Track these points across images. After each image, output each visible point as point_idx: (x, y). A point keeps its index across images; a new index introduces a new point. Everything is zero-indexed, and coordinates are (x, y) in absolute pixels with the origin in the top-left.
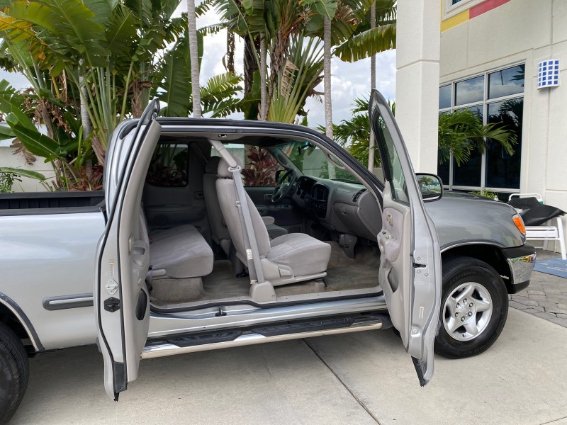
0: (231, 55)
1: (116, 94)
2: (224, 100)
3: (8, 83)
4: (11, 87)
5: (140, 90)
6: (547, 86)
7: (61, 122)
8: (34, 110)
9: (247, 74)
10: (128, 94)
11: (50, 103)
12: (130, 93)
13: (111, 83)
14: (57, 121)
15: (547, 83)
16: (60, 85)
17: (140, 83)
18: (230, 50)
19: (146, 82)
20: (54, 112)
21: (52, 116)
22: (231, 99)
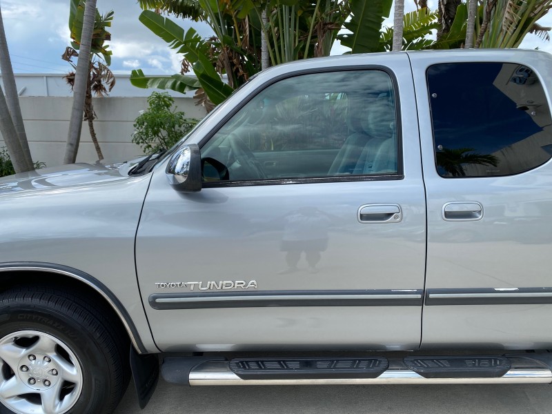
1: (299, 38)
2: (415, 41)
3: (195, 32)
4: (197, 35)
5: (324, 32)
7: (242, 72)
8: (216, 59)
9: (443, 10)
10: (312, 38)
11: (231, 51)
12: (314, 37)
13: (295, 27)
14: (237, 70)
16: (242, 32)
17: (325, 24)
19: (331, 24)
20: (235, 61)
21: (233, 65)
22: (422, 41)
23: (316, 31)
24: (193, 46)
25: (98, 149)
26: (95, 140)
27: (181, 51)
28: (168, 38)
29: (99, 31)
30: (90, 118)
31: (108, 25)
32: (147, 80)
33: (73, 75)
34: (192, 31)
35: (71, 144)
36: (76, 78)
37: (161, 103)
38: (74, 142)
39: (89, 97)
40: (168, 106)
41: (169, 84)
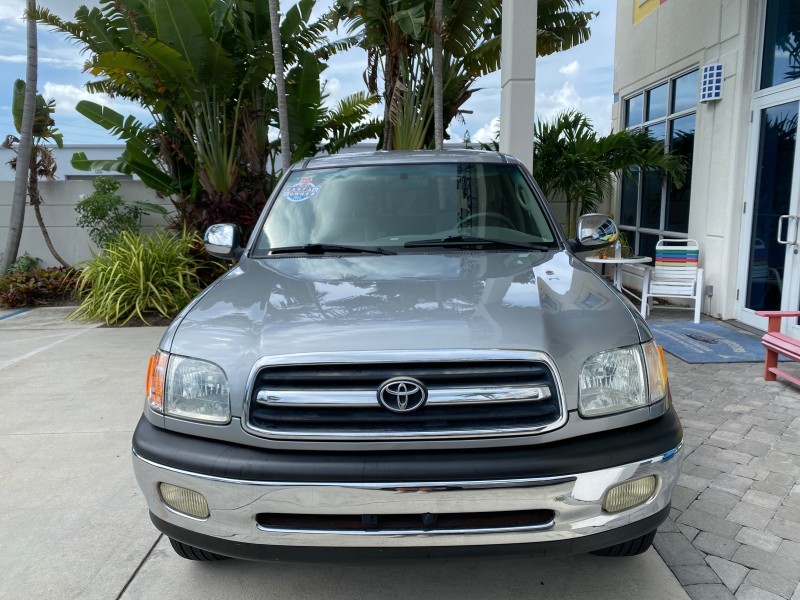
0: (374, 69)
1: (226, 126)
3: (135, 119)
4: (137, 122)
5: (253, 119)
6: (713, 98)
7: (181, 156)
10: (238, 125)
12: (241, 124)
14: (177, 154)
15: (713, 95)
17: (252, 112)
18: (373, 63)
19: (260, 111)
20: (173, 146)
21: (172, 150)
23: (242, 119)
24: (134, 132)
25: (45, 233)
26: (42, 225)
27: (122, 137)
28: (107, 126)
29: (41, 118)
30: (36, 202)
31: (53, 111)
32: (90, 163)
33: (15, 160)
34: (131, 118)
35: (14, 229)
36: (18, 163)
37: (106, 186)
38: (17, 226)
39: (34, 181)
40: (115, 189)
41: (115, 166)
